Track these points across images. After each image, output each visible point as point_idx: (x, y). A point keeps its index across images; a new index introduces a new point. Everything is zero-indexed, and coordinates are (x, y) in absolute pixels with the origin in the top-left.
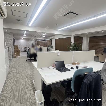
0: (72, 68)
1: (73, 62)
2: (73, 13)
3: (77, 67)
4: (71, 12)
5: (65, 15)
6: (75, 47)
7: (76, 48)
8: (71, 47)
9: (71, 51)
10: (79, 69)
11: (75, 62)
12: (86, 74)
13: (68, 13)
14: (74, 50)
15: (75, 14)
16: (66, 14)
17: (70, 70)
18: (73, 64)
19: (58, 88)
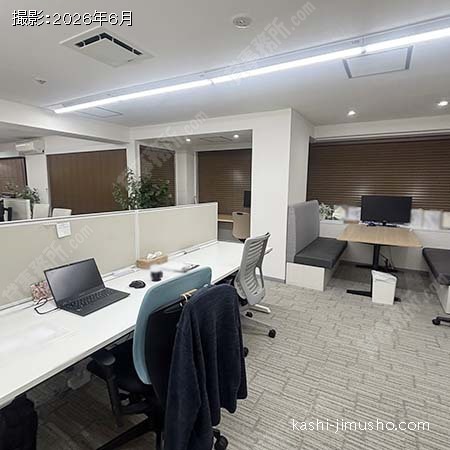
0: (137, 285)
1: (138, 258)
2: (116, 41)
3: (157, 277)
4: (110, 38)
5: (81, 45)
6: (146, 192)
7: (153, 198)
8: (130, 192)
9: (133, 208)
10: (164, 280)
11: (150, 255)
12: (189, 298)
13: (96, 39)
14: (143, 206)
15: (130, 49)
16: (88, 42)
17: (126, 295)
18: (141, 264)
19: (78, 389)
